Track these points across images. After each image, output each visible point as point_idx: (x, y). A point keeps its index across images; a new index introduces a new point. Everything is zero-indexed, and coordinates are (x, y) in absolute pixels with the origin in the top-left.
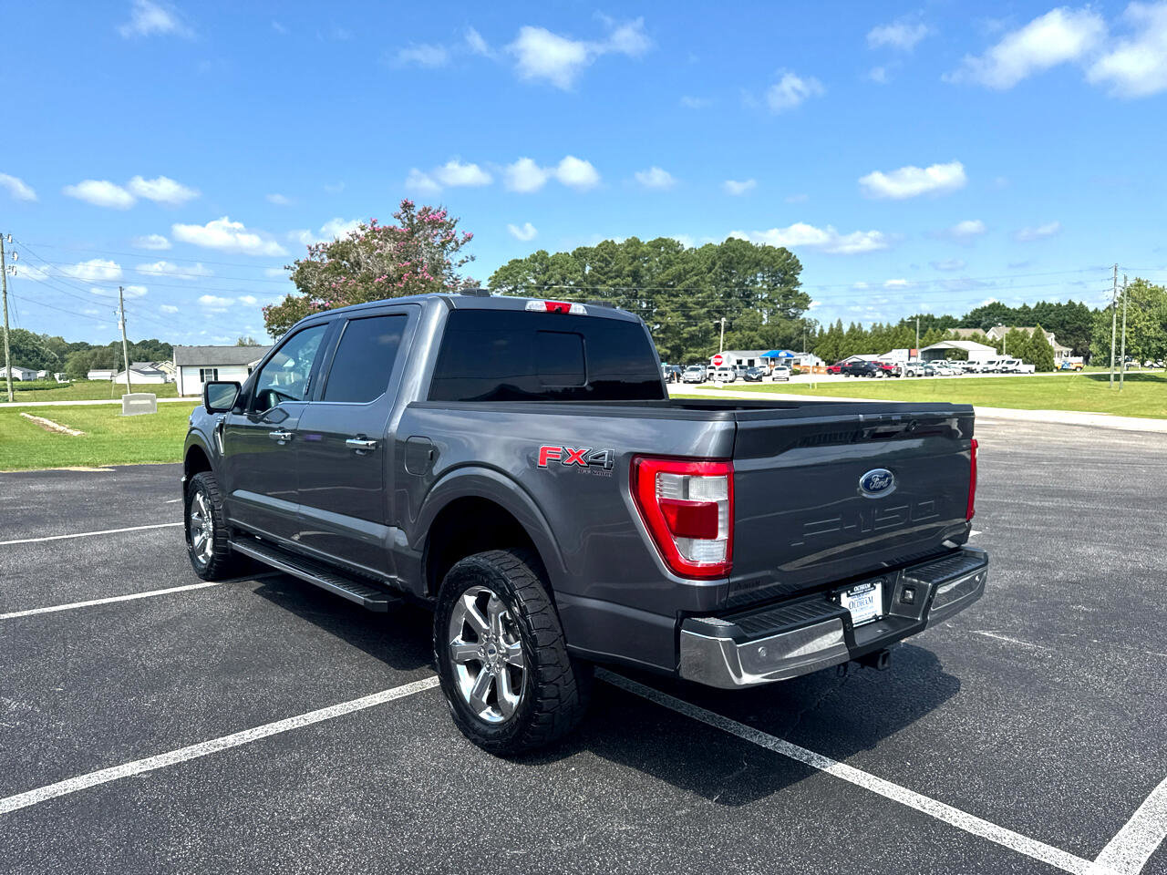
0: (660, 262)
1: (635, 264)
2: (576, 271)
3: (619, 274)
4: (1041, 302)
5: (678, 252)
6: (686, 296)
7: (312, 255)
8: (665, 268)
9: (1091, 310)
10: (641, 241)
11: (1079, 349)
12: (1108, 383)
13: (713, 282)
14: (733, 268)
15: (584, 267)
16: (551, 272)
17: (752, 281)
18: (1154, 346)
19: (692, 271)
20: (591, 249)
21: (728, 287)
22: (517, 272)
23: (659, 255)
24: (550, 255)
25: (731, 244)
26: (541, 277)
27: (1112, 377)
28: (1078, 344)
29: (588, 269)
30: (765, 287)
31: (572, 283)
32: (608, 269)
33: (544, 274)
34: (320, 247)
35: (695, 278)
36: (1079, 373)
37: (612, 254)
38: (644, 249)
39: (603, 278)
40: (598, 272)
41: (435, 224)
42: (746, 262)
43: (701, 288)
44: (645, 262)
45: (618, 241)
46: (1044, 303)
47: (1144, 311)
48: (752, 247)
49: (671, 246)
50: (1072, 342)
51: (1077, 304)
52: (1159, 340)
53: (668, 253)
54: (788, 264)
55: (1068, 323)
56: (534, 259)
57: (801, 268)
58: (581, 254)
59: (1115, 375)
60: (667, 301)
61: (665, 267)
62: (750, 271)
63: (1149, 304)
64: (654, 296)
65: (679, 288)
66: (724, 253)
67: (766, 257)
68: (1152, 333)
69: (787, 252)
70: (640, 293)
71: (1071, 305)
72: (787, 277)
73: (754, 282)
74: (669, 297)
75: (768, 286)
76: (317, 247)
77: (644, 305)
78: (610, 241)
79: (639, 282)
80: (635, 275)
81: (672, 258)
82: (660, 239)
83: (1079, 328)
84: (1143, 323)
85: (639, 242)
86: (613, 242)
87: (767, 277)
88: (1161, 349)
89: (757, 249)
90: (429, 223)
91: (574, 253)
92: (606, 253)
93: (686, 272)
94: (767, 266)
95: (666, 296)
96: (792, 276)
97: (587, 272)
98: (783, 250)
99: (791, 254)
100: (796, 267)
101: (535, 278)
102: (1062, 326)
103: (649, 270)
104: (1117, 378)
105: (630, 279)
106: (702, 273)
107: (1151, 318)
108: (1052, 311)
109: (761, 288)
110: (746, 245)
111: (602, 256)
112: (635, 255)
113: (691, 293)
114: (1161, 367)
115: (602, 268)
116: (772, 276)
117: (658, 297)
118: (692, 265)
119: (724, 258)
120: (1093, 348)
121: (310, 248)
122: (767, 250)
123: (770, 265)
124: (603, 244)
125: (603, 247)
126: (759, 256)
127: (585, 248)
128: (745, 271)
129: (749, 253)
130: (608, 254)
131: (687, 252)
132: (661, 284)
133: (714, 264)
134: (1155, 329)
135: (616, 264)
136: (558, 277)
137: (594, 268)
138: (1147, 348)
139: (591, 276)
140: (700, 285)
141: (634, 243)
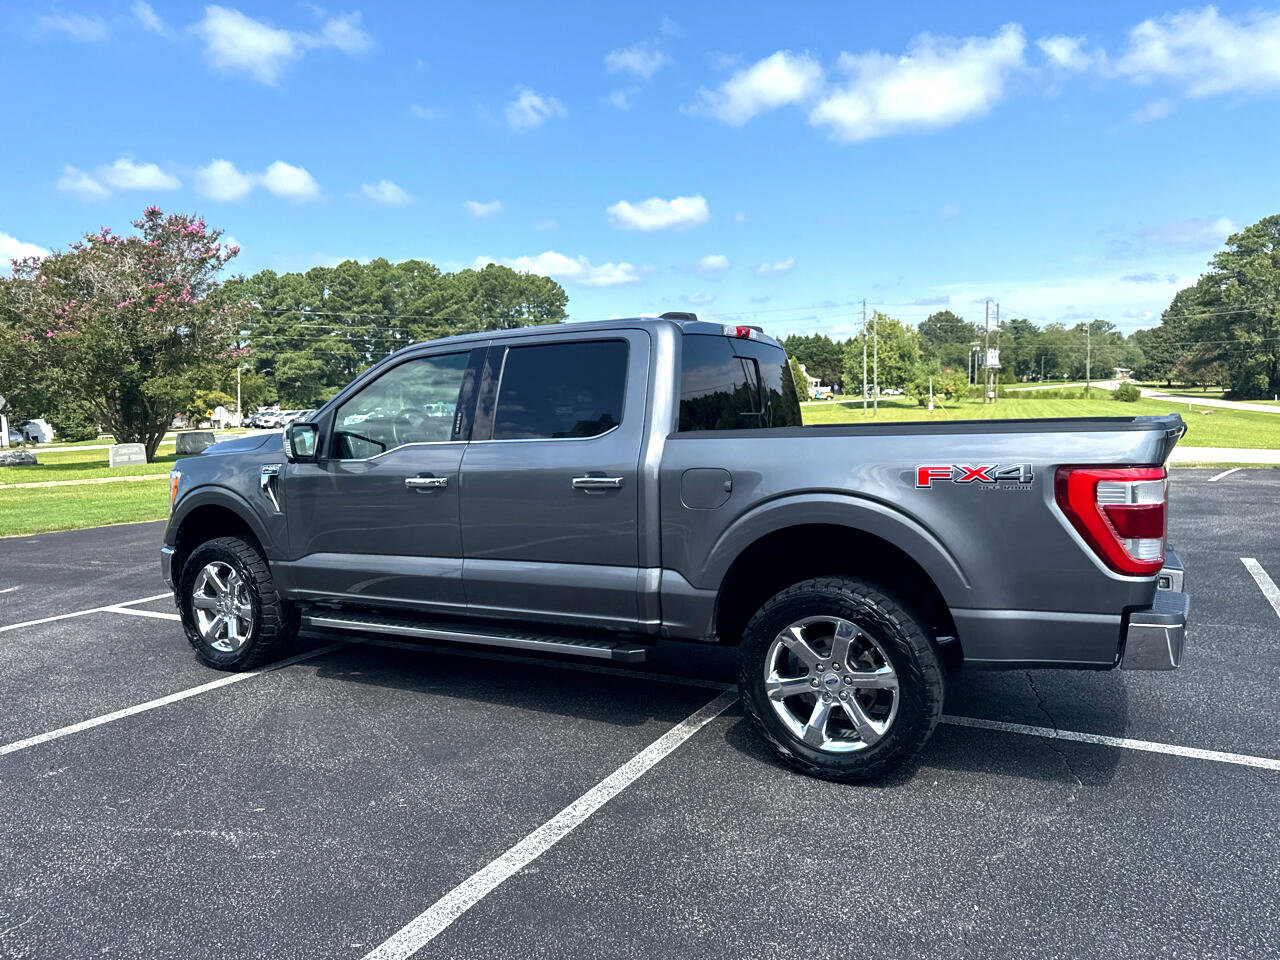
0: (414, 287)
1: (385, 288)
2: (313, 295)
3: (366, 299)
4: (791, 336)
5: (434, 277)
6: (447, 326)
7: (17, 271)
8: (421, 294)
9: (834, 342)
10: (390, 263)
11: (826, 380)
12: (861, 410)
13: (475, 312)
14: (496, 297)
15: (322, 290)
16: (280, 296)
17: (517, 311)
18: (895, 375)
19: (452, 298)
20: (330, 271)
21: (492, 316)
22: (237, 296)
23: (413, 279)
24: (279, 276)
25: (492, 270)
26: (269, 302)
27: (865, 404)
28: (826, 375)
29: (327, 293)
30: (531, 318)
31: (308, 308)
32: (350, 294)
33: (272, 297)
34: (30, 262)
35: (455, 307)
36: (829, 402)
37: (356, 277)
38: (395, 272)
39: (347, 304)
40: (339, 296)
41: (193, 237)
42: (510, 291)
43: (462, 317)
44: (397, 286)
45: (364, 261)
46: (794, 337)
47: (885, 342)
48: (515, 275)
49: (425, 269)
50: (820, 373)
51: (823, 337)
52: (899, 369)
53: (422, 278)
54: (554, 295)
55: (816, 355)
56: (258, 280)
57: (566, 299)
58: (317, 275)
59: (868, 402)
60: (426, 332)
61: (419, 293)
62: (515, 301)
63: (889, 336)
64: (410, 325)
65: (438, 317)
66: (486, 280)
67: (531, 286)
68: (892, 363)
69: (551, 282)
70: (393, 322)
71: (818, 338)
72: (553, 308)
73: (521, 313)
74: (427, 326)
75: (534, 317)
76: (25, 261)
77: (398, 336)
78: (352, 261)
79: (390, 310)
80: (386, 301)
81: (428, 283)
82: (413, 261)
83: (826, 360)
84: (886, 354)
85: (387, 264)
86: (356, 263)
87: (533, 308)
88: (900, 377)
89: (521, 277)
90: (186, 236)
91: (308, 274)
92: (348, 277)
93: (445, 300)
94: (533, 295)
95: (424, 325)
96: (558, 307)
97: (326, 297)
98: (548, 280)
99: (556, 284)
100: (562, 297)
101: (261, 303)
102: (811, 357)
103: (402, 295)
104: (870, 405)
105: (380, 305)
106: (463, 301)
107: (892, 350)
108: (801, 344)
109: (527, 320)
110: (509, 273)
111: (344, 278)
112: (384, 278)
113: (452, 323)
114: (902, 393)
115: (346, 292)
116: (538, 306)
117: (414, 327)
118: (450, 291)
119: (486, 285)
120: (845, 378)
121: (15, 263)
122: (531, 279)
123: (536, 295)
124: (345, 264)
125: (345, 268)
126: (524, 285)
127: (322, 269)
128: (510, 300)
129: (512, 281)
130: (352, 276)
131: (444, 277)
132: (417, 312)
133: (475, 291)
134: (895, 359)
135: (362, 288)
136: (290, 301)
137: (334, 292)
138: (889, 377)
139: (332, 301)
140: (462, 314)
141: (381, 265)
